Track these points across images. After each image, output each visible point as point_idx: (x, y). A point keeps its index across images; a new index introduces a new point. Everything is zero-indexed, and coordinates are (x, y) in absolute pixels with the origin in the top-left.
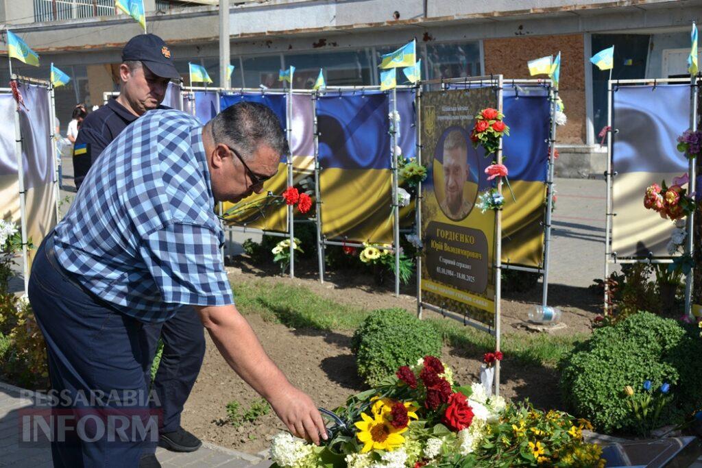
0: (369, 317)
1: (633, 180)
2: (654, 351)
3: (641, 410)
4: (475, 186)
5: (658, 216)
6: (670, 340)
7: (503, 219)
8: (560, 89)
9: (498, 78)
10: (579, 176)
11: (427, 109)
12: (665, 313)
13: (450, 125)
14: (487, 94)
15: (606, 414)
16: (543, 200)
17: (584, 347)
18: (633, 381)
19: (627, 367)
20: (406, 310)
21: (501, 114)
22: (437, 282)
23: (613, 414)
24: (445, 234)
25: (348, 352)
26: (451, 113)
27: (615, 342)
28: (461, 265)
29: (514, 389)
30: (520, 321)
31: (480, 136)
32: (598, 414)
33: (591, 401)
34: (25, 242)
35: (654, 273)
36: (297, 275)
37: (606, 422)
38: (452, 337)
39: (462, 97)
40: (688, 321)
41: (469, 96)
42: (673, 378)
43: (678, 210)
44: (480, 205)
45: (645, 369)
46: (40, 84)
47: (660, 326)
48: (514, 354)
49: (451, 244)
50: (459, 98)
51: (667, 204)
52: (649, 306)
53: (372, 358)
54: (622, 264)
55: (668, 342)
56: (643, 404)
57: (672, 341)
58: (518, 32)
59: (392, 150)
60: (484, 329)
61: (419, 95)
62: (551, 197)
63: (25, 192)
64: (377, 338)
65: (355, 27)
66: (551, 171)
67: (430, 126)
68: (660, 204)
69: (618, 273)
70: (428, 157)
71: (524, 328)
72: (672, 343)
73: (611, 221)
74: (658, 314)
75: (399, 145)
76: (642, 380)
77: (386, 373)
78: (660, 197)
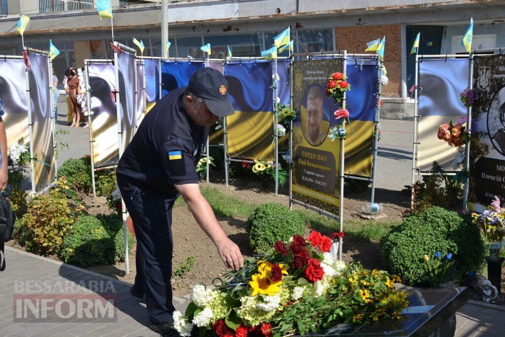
0: (258, 209)
2: (443, 232)
3: (433, 270)
4: (328, 123)
5: (446, 144)
6: (453, 225)
7: (345, 146)
8: (385, 61)
9: (343, 53)
10: (397, 118)
11: (297, 72)
12: (449, 208)
13: (312, 83)
14: (336, 62)
15: (411, 273)
16: (372, 133)
17: (397, 229)
18: (428, 251)
19: (425, 243)
20: (281, 204)
21: (345, 77)
22: (302, 186)
23: (416, 273)
24: (308, 155)
25: (243, 231)
26: (313, 75)
27: (417, 226)
28: (318, 175)
29: (351, 256)
30: (356, 213)
31: (331, 90)
32: (406, 273)
33: (401, 264)
34: (32, 157)
35: (444, 181)
36: (211, 181)
37: (411, 278)
38: (312, 222)
39: (319, 65)
40: (465, 213)
41: (325, 64)
42: (455, 250)
43: (459, 140)
44: (331, 136)
45: (436, 244)
46: (43, 54)
47: (446, 216)
48: (352, 234)
49: (312, 161)
50: (318, 65)
51: (452, 136)
52: (440, 203)
53: (259, 236)
54: (423, 176)
55: (452, 226)
56: (435, 267)
57: (454, 226)
58: (358, 23)
59: (274, 99)
60: (332, 217)
61: (292, 63)
62: (377, 131)
63: (32, 124)
64: (263, 222)
65: (250, 18)
66: (378, 114)
67: (298, 84)
68: (448, 137)
69: (420, 181)
70: (297, 104)
71: (359, 217)
72: (454, 227)
73: (417, 148)
74: (446, 208)
75: (279, 96)
76: (434, 252)
77: (268, 245)
78: (448, 132)
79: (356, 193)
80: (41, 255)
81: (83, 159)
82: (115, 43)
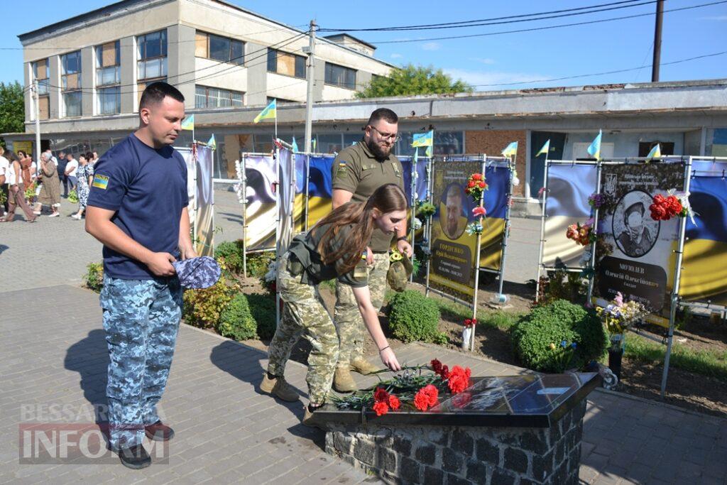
1: (558, 220)
2: (568, 323)
3: (559, 358)
4: (466, 219)
5: (574, 242)
6: (578, 317)
7: (482, 238)
9: (483, 156)
10: (520, 216)
11: (438, 171)
12: (574, 301)
14: (476, 165)
15: (538, 360)
16: (503, 230)
17: (527, 319)
18: (555, 340)
19: (552, 332)
21: (484, 177)
22: (439, 276)
23: (542, 359)
24: (445, 247)
25: (382, 315)
27: (545, 317)
28: (454, 266)
29: (481, 342)
30: (484, 301)
31: (471, 190)
32: (533, 359)
33: (530, 351)
35: (567, 277)
37: (538, 364)
38: (444, 310)
39: (460, 166)
40: (589, 307)
41: (465, 165)
42: (578, 340)
43: (586, 240)
45: (562, 334)
46: (206, 146)
47: (572, 308)
48: (483, 322)
49: (449, 253)
52: (566, 296)
53: (398, 319)
54: (547, 271)
58: (487, 127)
59: (413, 195)
60: (466, 305)
61: (433, 163)
62: (508, 228)
63: (197, 210)
64: (402, 307)
66: (509, 213)
67: (439, 182)
68: (576, 236)
69: (545, 276)
70: (437, 201)
71: (488, 306)
72: (579, 319)
73: (543, 244)
74: (571, 302)
75: (417, 192)
76: (560, 340)
78: (577, 232)
79: (485, 284)
80: (199, 327)
81: (236, 242)
82: (278, 140)
